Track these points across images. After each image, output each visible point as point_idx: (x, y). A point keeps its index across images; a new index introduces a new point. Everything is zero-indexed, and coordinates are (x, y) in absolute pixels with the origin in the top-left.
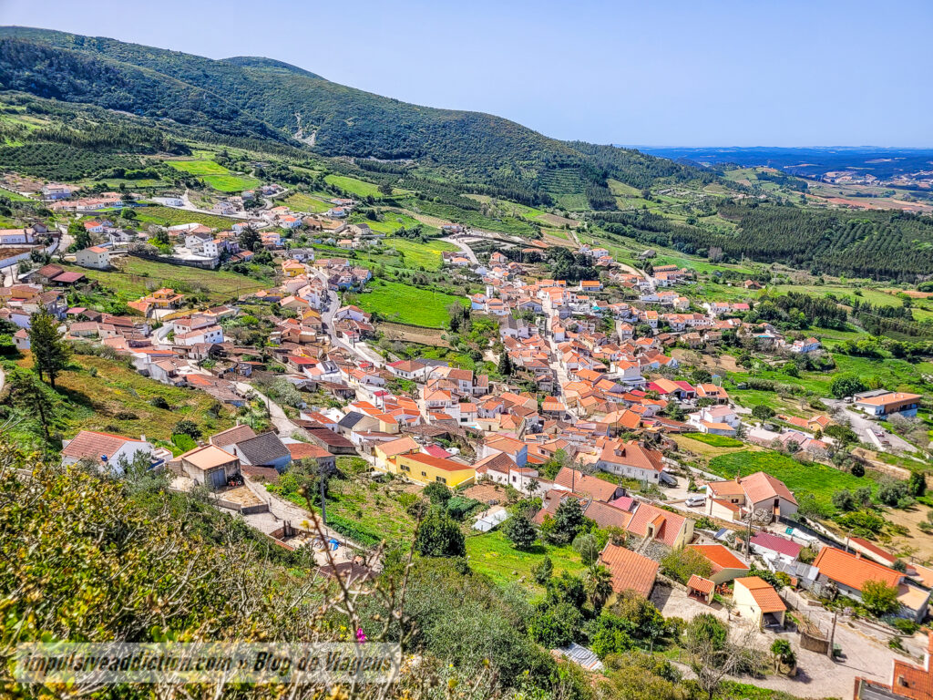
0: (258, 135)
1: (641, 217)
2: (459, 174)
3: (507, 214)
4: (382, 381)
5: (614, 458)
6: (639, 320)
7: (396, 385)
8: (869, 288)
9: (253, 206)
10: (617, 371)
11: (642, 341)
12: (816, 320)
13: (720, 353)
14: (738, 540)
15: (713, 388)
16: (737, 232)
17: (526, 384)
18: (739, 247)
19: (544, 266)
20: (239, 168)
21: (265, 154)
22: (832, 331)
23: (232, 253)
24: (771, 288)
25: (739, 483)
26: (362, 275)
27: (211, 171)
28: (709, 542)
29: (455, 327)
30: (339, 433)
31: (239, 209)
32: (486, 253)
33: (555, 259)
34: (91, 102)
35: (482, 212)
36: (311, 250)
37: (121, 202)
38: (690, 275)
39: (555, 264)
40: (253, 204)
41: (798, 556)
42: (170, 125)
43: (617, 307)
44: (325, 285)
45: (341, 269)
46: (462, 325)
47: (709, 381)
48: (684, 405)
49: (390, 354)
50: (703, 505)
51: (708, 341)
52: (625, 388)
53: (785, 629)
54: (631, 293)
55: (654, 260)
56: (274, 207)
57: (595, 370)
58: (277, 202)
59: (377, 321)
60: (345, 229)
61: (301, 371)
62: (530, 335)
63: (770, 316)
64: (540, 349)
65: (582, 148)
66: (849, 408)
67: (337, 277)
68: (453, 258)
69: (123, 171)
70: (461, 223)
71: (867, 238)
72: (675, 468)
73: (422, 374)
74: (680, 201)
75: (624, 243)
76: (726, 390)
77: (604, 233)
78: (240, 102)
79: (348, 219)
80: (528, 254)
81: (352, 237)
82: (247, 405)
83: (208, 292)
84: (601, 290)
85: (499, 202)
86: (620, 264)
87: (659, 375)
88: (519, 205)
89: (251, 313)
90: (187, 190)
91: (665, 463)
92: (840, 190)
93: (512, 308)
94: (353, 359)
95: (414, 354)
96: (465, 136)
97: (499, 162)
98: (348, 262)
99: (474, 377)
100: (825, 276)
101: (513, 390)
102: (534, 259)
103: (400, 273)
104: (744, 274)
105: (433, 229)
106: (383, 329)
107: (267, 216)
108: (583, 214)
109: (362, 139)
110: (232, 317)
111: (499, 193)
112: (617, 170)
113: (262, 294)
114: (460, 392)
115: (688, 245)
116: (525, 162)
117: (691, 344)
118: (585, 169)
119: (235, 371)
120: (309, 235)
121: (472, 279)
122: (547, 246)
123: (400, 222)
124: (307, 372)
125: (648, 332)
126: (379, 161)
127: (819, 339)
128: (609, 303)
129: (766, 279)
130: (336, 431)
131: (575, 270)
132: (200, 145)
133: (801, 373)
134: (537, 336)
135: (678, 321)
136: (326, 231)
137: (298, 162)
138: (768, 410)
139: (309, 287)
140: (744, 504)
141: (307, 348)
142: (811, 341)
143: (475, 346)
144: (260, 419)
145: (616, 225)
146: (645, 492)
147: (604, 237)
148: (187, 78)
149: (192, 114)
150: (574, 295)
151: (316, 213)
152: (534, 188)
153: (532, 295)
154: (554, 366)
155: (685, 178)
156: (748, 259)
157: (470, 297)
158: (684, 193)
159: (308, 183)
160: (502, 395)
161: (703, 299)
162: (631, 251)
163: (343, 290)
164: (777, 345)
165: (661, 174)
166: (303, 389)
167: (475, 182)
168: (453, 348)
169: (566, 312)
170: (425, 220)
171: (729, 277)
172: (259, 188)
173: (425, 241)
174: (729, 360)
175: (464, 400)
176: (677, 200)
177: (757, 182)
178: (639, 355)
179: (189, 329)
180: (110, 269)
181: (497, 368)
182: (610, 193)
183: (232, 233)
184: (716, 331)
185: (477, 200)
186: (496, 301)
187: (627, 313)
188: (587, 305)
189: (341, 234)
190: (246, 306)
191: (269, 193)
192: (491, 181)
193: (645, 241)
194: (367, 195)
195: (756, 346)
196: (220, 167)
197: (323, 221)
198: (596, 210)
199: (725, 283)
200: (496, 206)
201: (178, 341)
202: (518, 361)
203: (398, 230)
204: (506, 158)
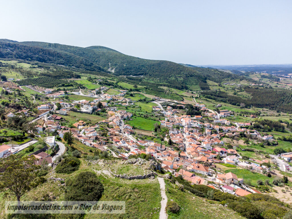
0: (98, 70)
1: (218, 93)
2: (158, 80)
3: (173, 93)
4: (136, 146)
5: (196, 168)
6: (213, 128)
9: (99, 94)
10: (203, 145)
11: (214, 135)
12: (274, 129)
13: (239, 139)
15: (233, 150)
16: (251, 97)
17: (176, 148)
18: (251, 103)
19: (184, 110)
20: (94, 82)
21: (101, 77)
23: (95, 109)
24: (260, 118)
25: (225, 175)
26: (130, 115)
27: (86, 83)
29: (156, 130)
31: (95, 95)
32: (166, 106)
33: (187, 108)
34: (53, 63)
35: (165, 93)
36: (115, 107)
37: (64, 94)
38: (232, 113)
39: (187, 110)
40: (99, 93)
42: (74, 68)
43: (206, 124)
44: (120, 118)
45: (124, 113)
46: (158, 130)
47: (232, 148)
48: (224, 155)
49: (138, 138)
51: (235, 135)
52: (206, 150)
54: (211, 119)
55: (221, 108)
56: (104, 94)
57: (197, 144)
58: (105, 92)
59: (134, 129)
61: (116, 143)
62: (178, 133)
63: (257, 127)
64: (181, 137)
65: (198, 69)
67: (123, 116)
68: (156, 108)
69: (64, 84)
70: (158, 96)
73: (147, 144)
74: (231, 87)
75: (211, 102)
76: (238, 151)
77: (205, 98)
78: (93, 60)
79: (125, 96)
80: (179, 107)
81: (126, 102)
82: (107, 152)
84: (202, 118)
85: (170, 89)
86: (209, 109)
87: (217, 146)
88: (177, 90)
90: (81, 89)
93: (173, 125)
94: (129, 140)
95: (144, 138)
97: (171, 75)
98: (126, 111)
99: (161, 146)
100: (282, 113)
101: (172, 150)
102: (181, 108)
104: (251, 113)
105: (150, 99)
106: (136, 131)
107: (102, 96)
108: (198, 92)
109: (128, 70)
110: (98, 128)
111: (170, 86)
112: (210, 77)
114: (157, 149)
115: (233, 102)
116: (179, 75)
117: (230, 136)
118: (199, 77)
119: (101, 143)
120: (114, 102)
121: (161, 115)
122: (185, 104)
123: (140, 97)
125: (216, 132)
126: (133, 76)
127: (273, 135)
128: (203, 122)
129: (258, 114)
130: (127, 158)
131: (193, 111)
132: (83, 74)
133: (265, 146)
134: (180, 134)
135: (225, 129)
136: (119, 101)
137: (110, 79)
138: (247, 157)
139: (116, 119)
140: (226, 180)
141: (117, 137)
142: (270, 136)
143: (161, 136)
145: (209, 96)
147: (204, 100)
149: (80, 65)
150: (193, 120)
151: (116, 95)
152: (182, 83)
153: (179, 120)
154: (185, 143)
155: (234, 78)
156: (253, 107)
157: (160, 121)
158: (233, 84)
159: (113, 85)
160: (169, 151)
161: (235, 121)
162: (213, 105)
163: (125, 119)
164: (258, 137)
165: (225, 77)
166: (118, 148)
167: (163, 82)
168: (155, 137)
169: (189, 126)
170: (147, 96)
171: (245, 114)
172: (100, 88)
173: (147, 103)
174: (242, 141)
175: (158, 152)
176: (230, 86)
177: (261, 78)
178: (212, 140)
179: (89, 132)
180: (66, 115)
181: (168, 143)
182: (207, 85)
183: (93, 102)
184: (238, 132)
185: (163, 89)
186: (168, 123)
187: (209, 126)
188: (196, 124)
189: (123, 101)
190: (100, 125)
191: (103, 89)
192: (168, 82)
193: (218, 101)
194: (130, 88)
195: (251, 137)
196: (89, 82)
197: (118, 97)
198: (203, 90)
199: (244, 116)
200: (169, 90)
201: (86, 135)
202: (174, 141)
203: (139, 99)
204: (173, 74)
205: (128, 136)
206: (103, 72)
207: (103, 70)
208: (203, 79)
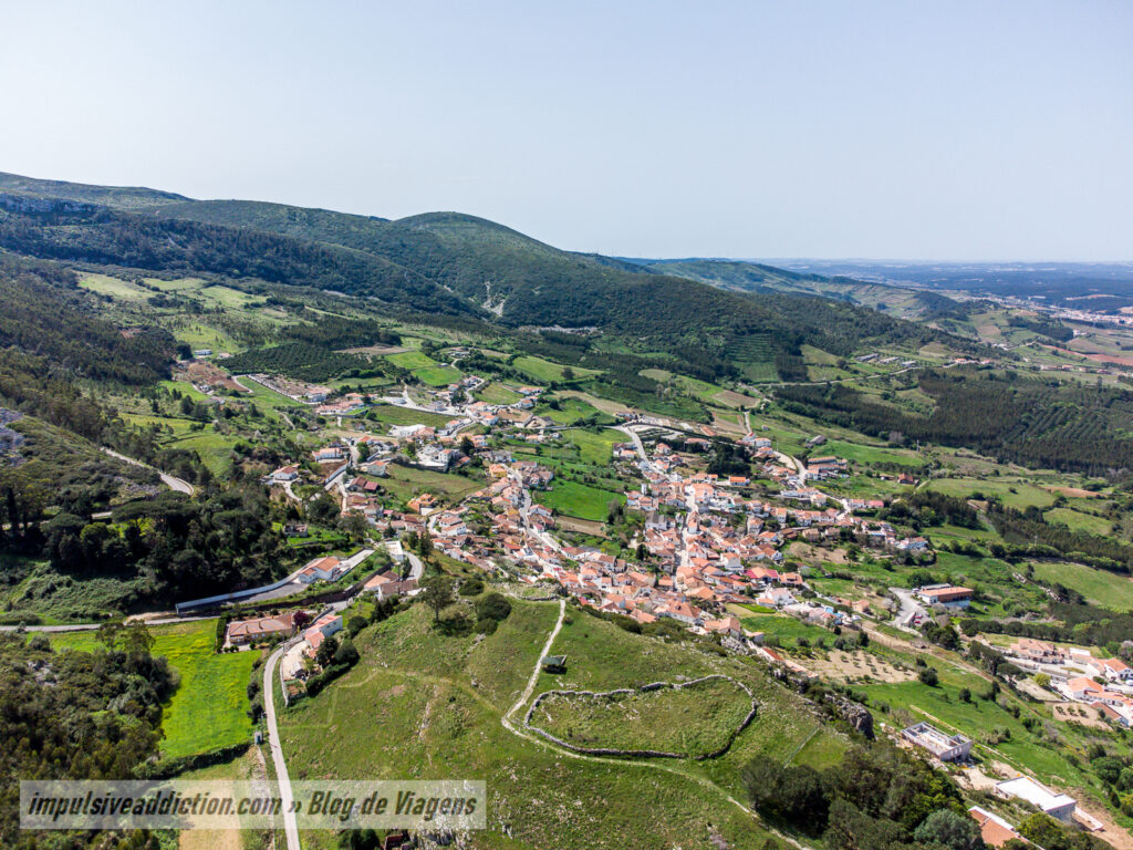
2: (642, 342)
3: (684, 393)
4: (558, 561)
6: (770, 516)
7: (566, 564)
9: (458, 402)
10: (724, 559)
11: (767, 535)
12: (947, 518)
13: (835, 547)
15: (792, 575)
16: (933, 411)
17: (652, 566)
18: (924, 430)
19: (703, 457)
23: (455, 459)
24: (923, 483)
26: (547, 476)
27: (420, 364)
29: (611, 520)
31: (447, 406)
32: (652, 443)
33: (716, 449)
34: (309, 284)
35: (657, 394)
36: (508, 452)
37: (361, 403)
38: (845, 467)
39: (714, 456)
40: (458, 399)
42: (375, 304)
43: (754, 502)
44: (520, 485)
45: (531, 470)
46: (616, 519)
47: (795, 571)
49: (564, 542)
51: (827, 536)
52: (726, 573)
54: (775, 487)
56: (475, 401)
57: (708, 558)
58: (477, 395)
59: (556, 515)
60: (531, 420)
61: (512, 553)
62: (668, 528)
63: (899, 513)
64: (671, 540)
67: (529, 478)
68: (622, 450)
69: (358, 372)
70: (636, 407)
73: (583, 557)
74: (880, 370)
75: (799, 426)
77: (781, 414)
80: (692, 444)
81: (538, 430)
84: (747, 485)
85: (678, 378)
86: (779, 455)
87: (762, 563)
89: (476, 511)
90: (406, 387)
93: (659, 504)
94: (541, 545)
95: (579, 541)
96: (651, 301)
97: (685, 328)
98: (535, 462)
99: (615, 561)
101: (642, 571)
102: (697, 449)
105: (609, 417)
106: (561, 522)
107: (470, 411)
109: (547, 308)
110: (466, 514)
111: (680, 368)
112: (816, 333)
113: (479, 493)
114: (605, 569)
115: (869, 427)
116: (713, 328)
117: (810, 538)
118: (778, 335)
120: (505, 431)
121: (634, 473)
122: (712, 435)
123: (579, 410)
124: (516, 554)
125: (775, 527)
126: (564, 330)
128: (748, 499)
131: (730, 460)
132: (405, 328)
134: (672, 530)
135: (804, 517)
139: (509, 488)
141: (513, 537)
142: (918, 540)
145: (796, 404)
147: (780, 418)
148: (387, 248)
149: (395, 293)
150: (717, 492)
151: (508, 405)
152: (719, 357)
153: (681, 491)
154: (682, 553)
155: (899, 337)
157: (627, 494)
158: (889, 360)
159: (499, 370)
161: (846, 495)
163: (532, 489)
164: (886, 542)
166: (517, 565)
167: (658, 351)
168: (608, 538)
169: (704, 508)
170: (602, 406)
171: (887, 470)
172: (462, 381)
173: (600, 430)
174: (840, 553)
175: (605, 575)
176: (877, 369)
177: (1008, 330)
178: (754, 548)
179: (448, 526)
180: (386, 476)
181: (635, 554)
182: (801, 362)
183: (445, 431)
184: (839, 527)
186: (647, 498)
187: (760, 508)
188: (726, 501)
189: (529, 427)
190: (472, 505)
191: (470, 385)
192: (675, 350)
194: (552, 379)
195: (868, 541)
196: (428, 359)
197: (514, 414)
198: (785, 381)
199: (879, 477)
200: (673, 385)
201: (444, 532)
202: (652, 549)
203: (577, 419)
204: (693, 325)
205: (539, 535)
206: (465, 316)
207: (467, 308)
208: (791, 342)
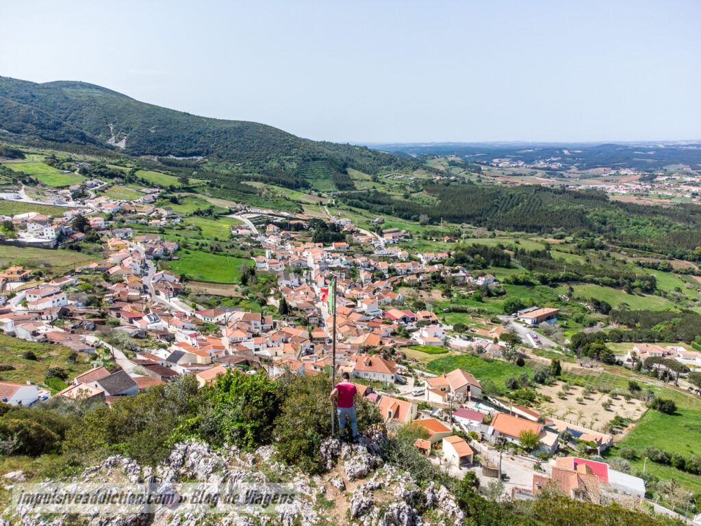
0: (79, 141)
1: (372, 195)
2: (239, 166)
3: (277, 195)
4: (194, 326)
5: (364, 367)
6: (375, 269)
7: (205, 328)
8: (524, 238)
9: (80, 197)
10: (363, 306)
11: (379, 284)
12: (492, 262)
13: (431, 289)
14: (445, 415)
15: (427, 313)
16: (437, 203)
17: (299, 320)
18: (439, 213)
19: (306, 233)
20: (66, 168)
21: (87, 156)
22: (502, 269)
23: (67, 235)
24: (462, 241)
25: (445, 377)
26: (171, 247)
27: (41, 171)
28: (427, 418)
29: (244, 281)
30: (167, 367)
31: (68, 200)
32: (263, 225)
33: (314, 227)
35: (258, 195)
36: (129, 229)
38: (408, 234)
39: (314, 231)
40: (80, 195)
41: (482, 421)
43: (360, 260)
44: (143, 256)
45: (154, 243)
46: (249, 280)
47: (425, 309)
48: (409, 326)
49: (197, 305)
50: (423, 394)
51: (422, 281)
52: (369, 318)
53: (474, 466)
54: (368, 249)
55: (383, 225)
56: (97, 197)
57: (347, 306)
58: (98, 193)
59: (185, 281)
60: (154, 211)
61: (131, 322)
62: (300, 284)
63: (461, 260)
64: (307, 294)
65: (327, 146)
66: (515, 321)
67: (152, 249)
68: (239, 230)
70: (243, 203)
71: (520, 204)
72: (405, 371)
73: (223, 318)
74: (398, 182)
76: (436, 314)
77: (347, 207)
78: (63, 116)
79: (156, 203)
80: (294, 225)
81: (160, 217)
82: (96, 352)
83: (50, 266)
84: (348, 248)
85: (270, 187)
86: (359, 229)
87: (391, 307)
88: (285, 189)
89: (87, 281)
90: (24, 186)
91: (398, 368)
92: (502, 172)
93: (285, 265)
94: (170, 311)
95: (215, 303)
96: (242, 139)
97: (268, 157)
98: (159, 238)
99: (262, 318)
100: (497, 232)
101: (291, 325)
102: (299, 228)
103: (200, 243)
104: (443, 233)
105: (222, 209)
106: (191, 287)
107: (91, 204)
108: (331, 194)
109: (163, 143)
110: (72, 285)
111: (270, 180)
112: (353, 161)
113: (94, 265)
114: (253, 329)
115: (405, 214)
116: (287, 157)
117: (411, 283)
118: (330, 161)
119: (81, 326)
120: (127, 218)
121: (255, 245)
122: (307, 218)
123: (197, 204)
124: (136, 323)
125: (382, 277)
126: (177, 158)
127: (494, 275)
128: (354, 257)
129: (458, 235)
130: (165, 365)
131: (327, 234)
132: (31, 150)
133: (484, 299)
134: (304, 285)
135: (401, 268)
136: (139, 214)
137: (113, 161)
138: (463, 326)
139: (130, 258)
140: (449, 391)
141: (134, 305)
142: (489, 277)
143: (260, 295)
144: (108, 361)
145: (355, 201)
146: (386, 389)
147: (347, 210)
148: (17, 97)
150: (329, 253)
151: (131, 200)
152: (295, 176)
153: (299, 255)
154: (319, 305)
155: (400, 166)
156: (445, 222)
157: (254, 258)
158: (400, 177)
159: (123, 178)
160: (283, 329)
161: (418, 252)
162: (366, 219)
163: (157, 259)
164: (468, 281)
165: (383, 163)
166: (136, 337)
167: (251, 172)
168: (244, 298)
169: (324, 266)
170: (215, 202)
171: (434, 235)
172: (83, 183)
173: (216, 218)
174: (437, 293)
175: (256, 336)
176: (396, 182)
177: (449, 167)
178: (377, 294)
181: (278, 310)
182: (349, 178)
183: (64, 218)
184: (427, 273)
185: (254, 186)
186: (273, 261)
187: (367, 264)
188: (338, 260)
189: (151, 216)
190: (82, 276)
191: (92, 186)
192: (263, 171)
193: (375, 212)
194: (169, 185)
195: (454, 282)
196: (50, 168)
197: (136, 206)
198: (340, 190)
199: (431, 239)
200: (269, 190)
201: (31, 306)
202: (292, 304)
203: (195, 210)
204: (273, 155)
205: (167, 301)
206: (93, 146)
208: (340, 166)
